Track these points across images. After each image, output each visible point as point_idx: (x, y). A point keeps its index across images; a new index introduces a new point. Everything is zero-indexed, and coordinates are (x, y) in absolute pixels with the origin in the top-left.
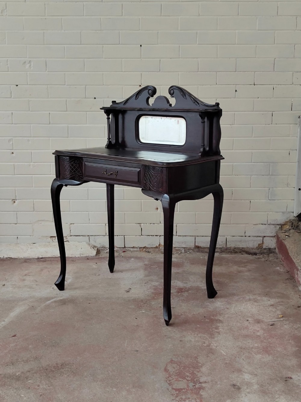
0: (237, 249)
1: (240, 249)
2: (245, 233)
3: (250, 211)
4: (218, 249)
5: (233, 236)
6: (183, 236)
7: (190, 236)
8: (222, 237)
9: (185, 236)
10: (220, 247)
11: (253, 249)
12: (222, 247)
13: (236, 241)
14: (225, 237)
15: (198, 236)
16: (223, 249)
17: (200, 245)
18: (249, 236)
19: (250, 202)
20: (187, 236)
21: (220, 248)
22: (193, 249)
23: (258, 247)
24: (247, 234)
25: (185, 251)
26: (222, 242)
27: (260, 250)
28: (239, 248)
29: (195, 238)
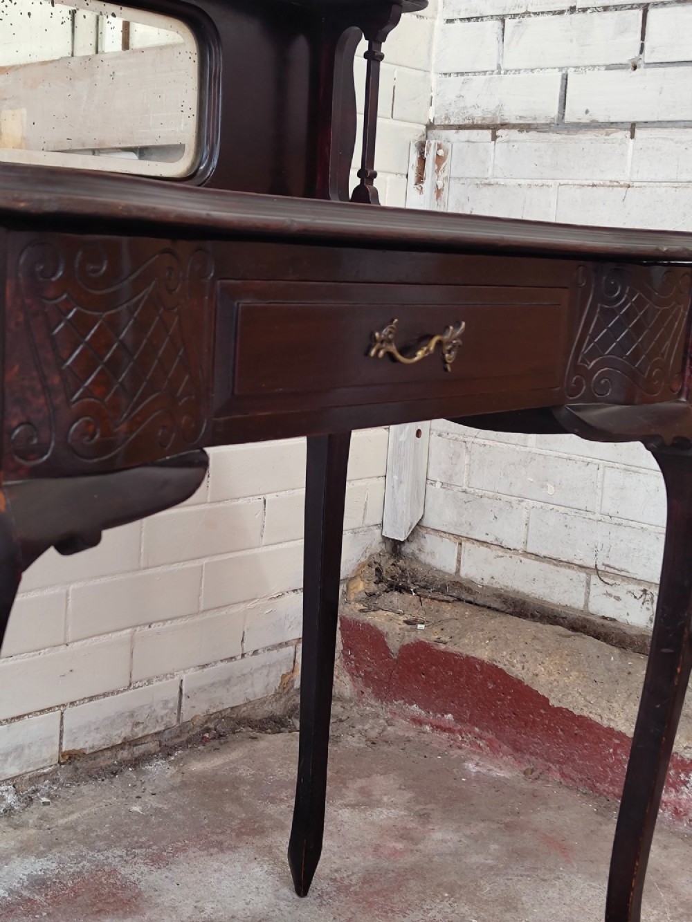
0: (215, 719)
1: (224, 714)
2: (243, 640)
3: (264, 541)
4: (149, 739)
5: (204, 666)
6: (7, 720)
7: (42, 711)
8: (164, 681)
9: (19, 718)
10: (156, 730)
11: (265, 702)
12: (162, 728)
13: (213, 684)
14: (177, 678)
15: (72, 703)
16: (167, 735)
17: (79, 746)
18: (255, 652)
19: (265, 501)
20: (28, 715)
21: (157, 734)
22: (53, 770)
23: (281, 691)
24: (249, 647)
25: (17, 793)
26: (166, 702)
27: (283, 700)
28: (220, 712)
29: (62, 713)
